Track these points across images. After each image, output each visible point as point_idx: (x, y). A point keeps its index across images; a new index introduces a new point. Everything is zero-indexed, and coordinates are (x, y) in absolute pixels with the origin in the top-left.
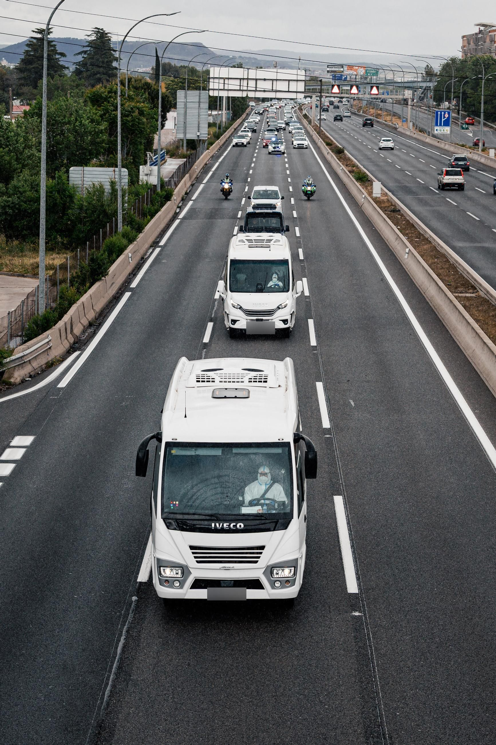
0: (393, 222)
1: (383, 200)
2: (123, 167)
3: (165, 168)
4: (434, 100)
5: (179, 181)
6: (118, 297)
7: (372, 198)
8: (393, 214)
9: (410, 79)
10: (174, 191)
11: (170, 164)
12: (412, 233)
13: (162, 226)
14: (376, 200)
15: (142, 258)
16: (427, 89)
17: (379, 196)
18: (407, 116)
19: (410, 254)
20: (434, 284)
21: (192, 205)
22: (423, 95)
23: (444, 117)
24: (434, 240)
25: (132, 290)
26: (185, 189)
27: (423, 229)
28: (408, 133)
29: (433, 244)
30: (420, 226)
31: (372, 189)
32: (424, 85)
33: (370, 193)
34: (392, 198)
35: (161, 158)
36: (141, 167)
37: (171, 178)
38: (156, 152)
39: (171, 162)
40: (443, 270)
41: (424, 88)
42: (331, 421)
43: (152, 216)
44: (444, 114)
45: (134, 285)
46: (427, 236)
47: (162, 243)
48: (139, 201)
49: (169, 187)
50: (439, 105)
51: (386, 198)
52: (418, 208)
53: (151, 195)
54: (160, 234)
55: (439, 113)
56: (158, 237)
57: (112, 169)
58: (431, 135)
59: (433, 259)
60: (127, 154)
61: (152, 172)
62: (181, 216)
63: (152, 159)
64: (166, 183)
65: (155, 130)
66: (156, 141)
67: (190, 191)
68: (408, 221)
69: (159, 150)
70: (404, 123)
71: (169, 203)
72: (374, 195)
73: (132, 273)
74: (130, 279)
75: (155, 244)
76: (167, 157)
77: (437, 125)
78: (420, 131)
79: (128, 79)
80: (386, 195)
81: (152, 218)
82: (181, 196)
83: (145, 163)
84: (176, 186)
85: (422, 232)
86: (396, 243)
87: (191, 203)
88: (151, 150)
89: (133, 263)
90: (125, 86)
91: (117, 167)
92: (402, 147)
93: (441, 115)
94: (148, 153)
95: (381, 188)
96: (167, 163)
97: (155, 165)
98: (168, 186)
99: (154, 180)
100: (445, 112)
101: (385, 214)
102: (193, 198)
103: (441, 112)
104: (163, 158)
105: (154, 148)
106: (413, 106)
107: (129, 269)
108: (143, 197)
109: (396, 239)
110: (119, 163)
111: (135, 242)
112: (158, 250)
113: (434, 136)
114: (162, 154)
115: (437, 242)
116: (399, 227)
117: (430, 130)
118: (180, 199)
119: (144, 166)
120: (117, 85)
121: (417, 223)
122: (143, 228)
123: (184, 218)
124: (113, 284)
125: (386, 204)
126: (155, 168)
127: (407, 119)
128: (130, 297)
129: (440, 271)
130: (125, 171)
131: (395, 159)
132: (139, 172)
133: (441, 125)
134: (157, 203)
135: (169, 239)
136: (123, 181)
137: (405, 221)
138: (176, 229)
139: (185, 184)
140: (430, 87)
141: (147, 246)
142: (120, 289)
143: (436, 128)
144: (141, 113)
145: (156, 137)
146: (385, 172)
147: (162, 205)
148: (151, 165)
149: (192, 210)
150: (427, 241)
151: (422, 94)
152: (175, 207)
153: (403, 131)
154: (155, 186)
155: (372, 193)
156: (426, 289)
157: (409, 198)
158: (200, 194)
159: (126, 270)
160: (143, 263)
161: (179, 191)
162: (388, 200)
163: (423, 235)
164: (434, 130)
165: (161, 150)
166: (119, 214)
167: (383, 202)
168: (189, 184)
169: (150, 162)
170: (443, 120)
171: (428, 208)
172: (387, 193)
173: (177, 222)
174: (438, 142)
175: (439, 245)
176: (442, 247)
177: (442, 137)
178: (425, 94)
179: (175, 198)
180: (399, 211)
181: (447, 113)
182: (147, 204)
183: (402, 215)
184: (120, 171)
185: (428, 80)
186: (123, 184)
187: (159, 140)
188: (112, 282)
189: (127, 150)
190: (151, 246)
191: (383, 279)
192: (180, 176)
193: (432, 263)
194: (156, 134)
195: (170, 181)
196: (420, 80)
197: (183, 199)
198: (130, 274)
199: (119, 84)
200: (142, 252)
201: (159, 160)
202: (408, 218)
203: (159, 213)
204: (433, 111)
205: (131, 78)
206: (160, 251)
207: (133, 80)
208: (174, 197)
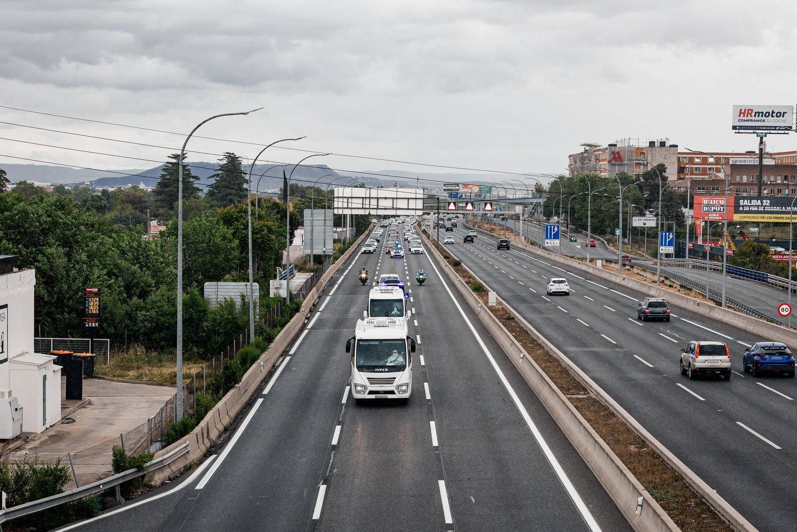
0: (508, 330)
1: (497, 308)
2: (254, 281)
3: (294, 282)
4: (544, 215)
5: (307, 294)
6: (251, 404)
7: (487, 307)
8: (508, 322)
9: (521, 196)
10: (302, 303)
11: (299, 278)
12: (526, 339)
13: (292, 335)
14: (492, 309)
15: (274, 366)
16: (537, 205)
17: (495, 305)
18: (519, 230)
19: (525, 358)
20: (548, 386)
21: (319, 316)
22: (533, 211)
23: (554, 231)
24: (547, 345)
25: (264, 396)
26: (313, 301)
27: (536, 335)
28: (520, 246)
29: (546, 349)
30: (533, 332)
31: (487, 298)
32: (535, 201)
33: (486, 303)
34: (506, 307)
35: (290, 272)
36: (271, 281)
37: (299, 291)
38: (284, 267)
39: (299, 276)
40: (556, 373)
41: (534, 204)
42: (453, 517)
43: (282, 327)
44: (554, 228)
45: (266, 392)
46: (539, 342)
47: (292, 352)
48: (270, 312)
49: (298, 300)
50: (549, 220)
51: (501, 306)
52: (531, 316)
53: (281, 307)
54: (290, 343)
55: (549, 227)
56: (288, 346)
57: (244, 283)
58: (541, 247)
59: (546, 363)
60: (258, 269)
61: (281, 286)
62: (309, 326)
63: (281, 274)
64: (295, 295)
65: (283, 246)
66: (285, 257)
67: (317, 303)
68: (522, 327)
69: (288, 265)
70: (517, 237)
71: (298, 314)
72: (490, 304)
73: (264, 380)
74: (262, 386)
75: (285, 353)
76: (295, 272)
77: (547, 238)
78: (532, 244)
79: (258, 200)
80: (501, 304)
81: (282, 329)
82: (309, 308)
83: (275, 277)
84: (304, 298)
85: (535, 339)
86: (511, 349)
87: (318, 314)
88: (280, 265)
89: (265, 371)
90: (255, 206)
91: (249, 282)
92: (514, 258)
93: (551, 228)
94: (278, 269)
95: (496, 298)
96: (295, 277)
97: (285, 279)
98: (297, 298)
99: (284, 293)
100: (554, 226)
101: (500, 322)
102: (321, 309)
103: (551, 226)
104: (291, 273)
105: (283, 263)
106: (525, 220)
107: (261, 376)
108: (274, 309)
109: (511, 345)
110: (251, 278)
111: (266, 352)
112: (288, 358)
113: (544, 248)
114: (291, 269)
115: (549, 347)
116: (513, 334)
117: (541, 243)
118: (308, 310)
119: (274, 280)
120: (248, 205)
121: (530, 330)
122: (274, 338)
123: (312, 328)
124: (246, 390)
125: (501, 313)
126: (284, 282)
127: (519, 233)
128: (263, 402)
129: (553, 375)
130: (256, 286)
131: (508, 270)
132: (269, 286)
133: (551, 238)
134: (286, 315)
135: (298, 348)
136: (254, 294)
137: (519, 328)
138: (304, 339)
139: (313, 297)
140: (540, 203)
141: (278, 355)
142: (253, 395)
143: (546, 241)
144: (270, 230)
145: (285, 253)
146: (500, 283)
147: (291, 317)
148: (280, 279)
149: (319, 320)
150: (540, 346)
151: (532, 209)
152: (304, 318)
153: (516, 244)
154: (285, 299)
155: (488, 302)
156: (540, 391)
157: (522, 307)
158: (327, 305)
159: (258, 378)
160: (274, 371)
161: (307, 303)
162: (503, 309)
163: (536, 341)
164: (544, 243)
165: (290, 266)
166: (251, 325)
167: (498, 310)
168: (316, 296)
169: (280, 276)
170: (553, 233)
171: (540, 316)
172: (501, 302)
173: (306, 332)
174: (549, 254)
175: (551, 350)
176: (554, 352)
177: (552, 250)
178: (535, 209)
179: (304, 309)
180: (513, 318)
181: (556, 227)
182: (277, 316)
183: (517, 323)
184: (252, 285)
185: (538, 197)
186: (254, 297)
187: (288, 256)
188: (246, 389)
189: (258, 266)
190: (282, 355)
191: (500, 382)
192: (308, 289)
193: (545, 367)
194: (285, 250)
195: (298, 294)
196: (530, 196)
197: (311, 311)
198: (262, 382)
199: (250, 205)
200: (273, 361)
201: (288, 275)
202: (522, 325)
203: (289, 324)
204: (544, 225)
205: (261, 199)
206: (290, 360)
207: (263, 200)
208: (302, 309)
